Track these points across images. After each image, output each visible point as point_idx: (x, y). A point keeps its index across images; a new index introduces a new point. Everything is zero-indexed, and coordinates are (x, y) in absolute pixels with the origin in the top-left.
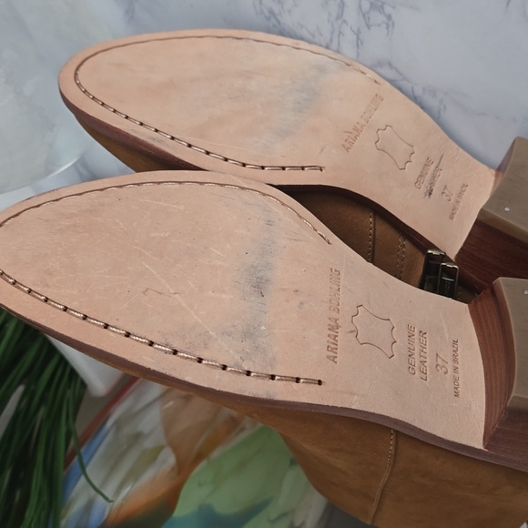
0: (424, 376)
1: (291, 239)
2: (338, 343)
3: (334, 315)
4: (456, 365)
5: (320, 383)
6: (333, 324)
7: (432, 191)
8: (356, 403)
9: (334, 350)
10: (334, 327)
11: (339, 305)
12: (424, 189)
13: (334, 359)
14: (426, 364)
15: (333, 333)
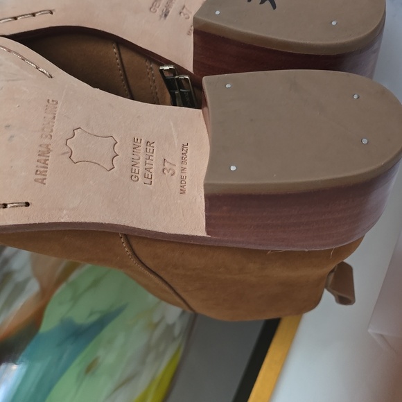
0: (148, 181)
1: (8, 81)
2: (49, 166)
3: (46, 141)
4: (184, 166)
5: (27, 204)
6: (43, 149)
7: (168, 12)
8: (65, 217)
9: (44, 174)
10: (45, 152)
11: (52, 131)
12: (159, 12)
13: (42, 182)
14: (151, 170)
15: (42, 158)
